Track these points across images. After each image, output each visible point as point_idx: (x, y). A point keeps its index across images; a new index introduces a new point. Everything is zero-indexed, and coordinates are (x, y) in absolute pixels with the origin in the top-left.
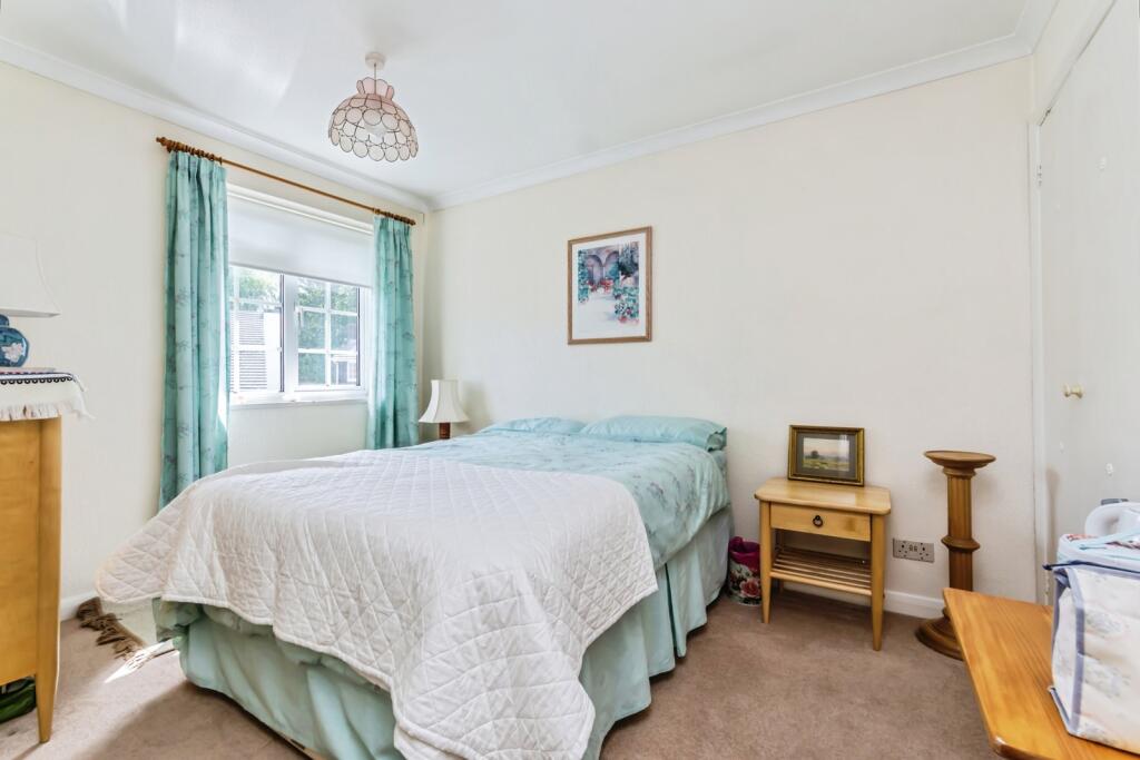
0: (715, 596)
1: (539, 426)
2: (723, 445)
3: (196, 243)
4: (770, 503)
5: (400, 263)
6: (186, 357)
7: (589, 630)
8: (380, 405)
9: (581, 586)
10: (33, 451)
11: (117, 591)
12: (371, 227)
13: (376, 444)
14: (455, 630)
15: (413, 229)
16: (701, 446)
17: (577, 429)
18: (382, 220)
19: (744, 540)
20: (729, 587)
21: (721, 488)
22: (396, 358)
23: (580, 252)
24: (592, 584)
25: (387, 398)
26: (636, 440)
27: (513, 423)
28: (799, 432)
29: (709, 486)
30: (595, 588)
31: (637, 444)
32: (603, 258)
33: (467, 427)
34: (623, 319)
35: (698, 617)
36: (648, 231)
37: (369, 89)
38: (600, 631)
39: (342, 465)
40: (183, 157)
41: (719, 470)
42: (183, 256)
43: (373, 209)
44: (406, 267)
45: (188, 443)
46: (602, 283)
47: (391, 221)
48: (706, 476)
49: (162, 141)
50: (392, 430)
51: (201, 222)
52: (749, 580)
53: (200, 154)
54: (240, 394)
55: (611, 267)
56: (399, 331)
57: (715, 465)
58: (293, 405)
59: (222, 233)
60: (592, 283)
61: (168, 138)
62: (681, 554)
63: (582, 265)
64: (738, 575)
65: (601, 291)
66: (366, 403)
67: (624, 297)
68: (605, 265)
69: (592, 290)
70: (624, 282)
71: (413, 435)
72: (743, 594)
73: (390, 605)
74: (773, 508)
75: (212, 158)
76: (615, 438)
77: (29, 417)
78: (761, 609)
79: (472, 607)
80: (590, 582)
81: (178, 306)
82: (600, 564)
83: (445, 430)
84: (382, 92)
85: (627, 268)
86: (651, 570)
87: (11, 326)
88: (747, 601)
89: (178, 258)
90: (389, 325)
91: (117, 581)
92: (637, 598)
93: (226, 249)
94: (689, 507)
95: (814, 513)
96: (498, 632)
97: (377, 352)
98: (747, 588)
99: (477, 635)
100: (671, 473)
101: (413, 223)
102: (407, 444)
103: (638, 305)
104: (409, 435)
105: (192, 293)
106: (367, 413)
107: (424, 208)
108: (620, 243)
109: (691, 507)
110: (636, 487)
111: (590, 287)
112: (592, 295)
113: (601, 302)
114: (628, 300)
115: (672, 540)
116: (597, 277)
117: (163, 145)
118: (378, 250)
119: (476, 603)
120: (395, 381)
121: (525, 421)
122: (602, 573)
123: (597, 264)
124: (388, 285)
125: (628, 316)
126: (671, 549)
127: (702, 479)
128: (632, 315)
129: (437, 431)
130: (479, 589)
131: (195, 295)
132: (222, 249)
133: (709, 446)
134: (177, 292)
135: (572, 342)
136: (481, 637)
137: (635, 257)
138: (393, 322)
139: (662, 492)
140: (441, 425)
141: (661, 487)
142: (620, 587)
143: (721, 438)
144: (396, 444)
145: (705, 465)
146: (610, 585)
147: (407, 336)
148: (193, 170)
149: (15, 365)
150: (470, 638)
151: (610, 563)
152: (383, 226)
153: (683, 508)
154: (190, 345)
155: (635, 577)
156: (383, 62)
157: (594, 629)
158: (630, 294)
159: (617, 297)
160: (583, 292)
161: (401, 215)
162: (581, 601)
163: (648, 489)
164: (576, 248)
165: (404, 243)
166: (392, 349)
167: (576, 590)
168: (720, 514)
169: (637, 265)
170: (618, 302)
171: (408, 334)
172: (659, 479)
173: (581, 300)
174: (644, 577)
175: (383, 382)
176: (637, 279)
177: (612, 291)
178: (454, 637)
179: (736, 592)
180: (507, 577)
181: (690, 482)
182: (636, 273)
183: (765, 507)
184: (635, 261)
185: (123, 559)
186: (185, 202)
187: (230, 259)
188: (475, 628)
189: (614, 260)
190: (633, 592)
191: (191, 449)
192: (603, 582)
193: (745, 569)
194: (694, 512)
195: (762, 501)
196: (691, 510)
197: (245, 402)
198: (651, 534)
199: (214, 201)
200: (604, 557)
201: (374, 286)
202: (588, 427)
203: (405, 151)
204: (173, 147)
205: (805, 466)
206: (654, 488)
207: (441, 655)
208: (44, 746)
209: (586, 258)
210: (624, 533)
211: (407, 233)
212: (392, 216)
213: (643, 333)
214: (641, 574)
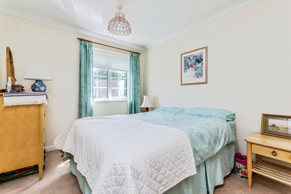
0: (228, 173)
1: (171, 110)
2: (233, 120)
3: (85, 62)
4: (251, 143)
5: (136, 65)
6: (83, 89)
7: (163, 188)
8: (131, 102)
9: (159, 171)
10: (38, 112)
11: (58, 146)
12: (129, 56)
13: (130, 112)
14: (105, 184)
15: (140, 56)
16: (223, 119)
17: (182, 111)
18: (132, 54)
19: (242, 154)
20: (234, 171)
21: (231, 135)
22: (135, 90)
23: (184, 57)
24: (165, 171)
25: (133, 100)
26: (200, 116)
27: (164, 108)
28: (266, 117)
29: (226, 134)
30: (166, 172)
31: (200, 117)
32: (191, 58)
33: (153, 109)
34: (198, 77)
35: (220, 181)
36: (206, 48)
37: (118, 15)
38: (168, 188)
39: (109, 119)
40: (83, 42)
41: (230, 129)
42: (82, 65)
43: (129, 51)
44: (138, 66)
45: (83, 110)
46: (191, 66)
47: (134, 54)
48: (224, 131)
49: (78, 39)
50: (134, 109)
51: (87, 57)
52: (243, 170)
53: (87, 41)
54: (98, 99)
55: (194, 61)
56: (136, 83)
57: (229, 126)
58: (110, 102)
59: (92, 60)
60: (188, 66)
61: (80, 38)
62: (212, 158)
63: (185, 61)
64: (238, 167)
65: (191, 68)
66: (127, 102)
67: (198, 70)
68: (192, 60)
69: (188, 68)
70: (198, 65)
71: (139, 110)
72: (240, 174)
73: (96, 167)
74: (253, 145)
75: (89, 42)
76: (192, 115)
77: (36, 104)
78: (248, 182)
79: (112, 176)
80: (164, 170)
81: (81, 77)
82: (169, 163)
83: (147, 109)
84: (121, 16)
85: (199, 60)
86: (194, 166)
87: (43, 83)
88: (242, 177)
89: (82, 66)
90: (133, 81)
91: (58, 144)
92: (187, 176)
93: (93, 63)
94: (215, 142)
95: (272, 150)
96: (119, 187)
97: (130, 88)
98: (242, 172)
99: (113, 186)
100: (207, 129)
101: (140, 54)
102: (138, 112)
103: (203, 72)
104: (138, 110)
105: (84, 74)
106: (128, 104)
107: (143, 50)
108: (197, 53)
109: (216, 141)
110: (191, 134)
111: (187, 67)
112: (188, 70)
113: (191, 72)
114: (199, 71)
115: (207, 154)
116: (189, 64)
117: (79, 40)
118: (130, 61)
119: (113, 175)
120: (135, 96)
121: (168, 108)
122: (170, 167)
123: (189, 60)
124: (133, 71)
125: (200, 76)
126: (206, 157)
127: (222, 132)
128: (201, 76)
129: (145, 109)
130: (114, 170)
131: (85, 75)
132: (92, 64)
133: (227, 119)
134: (81, 74)
135: (182, 85)
136: (114, 187)
137: (202, 57)
138: (134, 80)
139: (202, 136)
140: (146, 108)
141: (202, 134)
142: (179, 172)
143: (233, 117)
144: (135, 113)
145: (224, 127)
146: (174, 171)
147: (138, 84)
148: (85, 45)
149: (43, 91)
150: (110, 187)
151: (174, 163)
152: (132, 55)
153: (212, 142)
154: (84, 87)
155: (187, 168)
156: (122, 8)
157: (165, 187)
158: (200, 69)
159: (196, 70)
160: (185, 69)
161: (137, 52)
162: (159, 177)
163: (196, 135)
164: (183, 56)
165: (137, 59)
166: (134, 87)
167: (156, 173)
168: (231, 144)
169: (202, 59)
170: (196, 72)
171: (138, 83)
172: (202, 131)
173: (185, 72)
174: (191, 168)
175: (132, 96)
176: (202, 64)
177: (194, 68)
178: (104, 186)
179: (237, 173)
180: (124, 167)
181: (216, 132)
182: (202, 62)
183: (249, 144)
184: (202, 58)
185: (59, 139)
186: (83, 53)
187: (94, 66)
188: (112, 184)
189: (195, 58)
190: (185, 173)
191: (84, 111)
192: (170, 170)
193: (241, 166)
194: (218, 143)
195: (248, 142)
196: (216, 143)
197: (98, 101)
198: (195, 152)
199: (90, 52)
200: (171, 161)
201: (129, 71)
202: (185, 110)
203: (129, 32)
204: (81, 40)
205: (269, 129)
206: (199, 135)
207: (98, 192)
208: (40, 181)
209: (186, 59)
210: (183, 151)
211: (138, 57)
212: (134, 52)
213: (204, 81)
214: (190, 167)
